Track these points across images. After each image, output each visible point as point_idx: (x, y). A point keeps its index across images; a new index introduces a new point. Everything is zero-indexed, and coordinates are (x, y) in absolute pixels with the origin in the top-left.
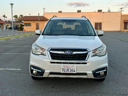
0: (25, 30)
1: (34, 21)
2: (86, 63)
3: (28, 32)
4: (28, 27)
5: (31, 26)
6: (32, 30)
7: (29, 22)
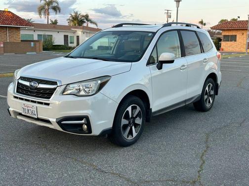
0: (222, 49)
1: (243, 32)
2: (48, 104)
3: (230, 53)
4: (229, 43)
5: (235, 41)
6: (237, 50)
7: (233, 33)
